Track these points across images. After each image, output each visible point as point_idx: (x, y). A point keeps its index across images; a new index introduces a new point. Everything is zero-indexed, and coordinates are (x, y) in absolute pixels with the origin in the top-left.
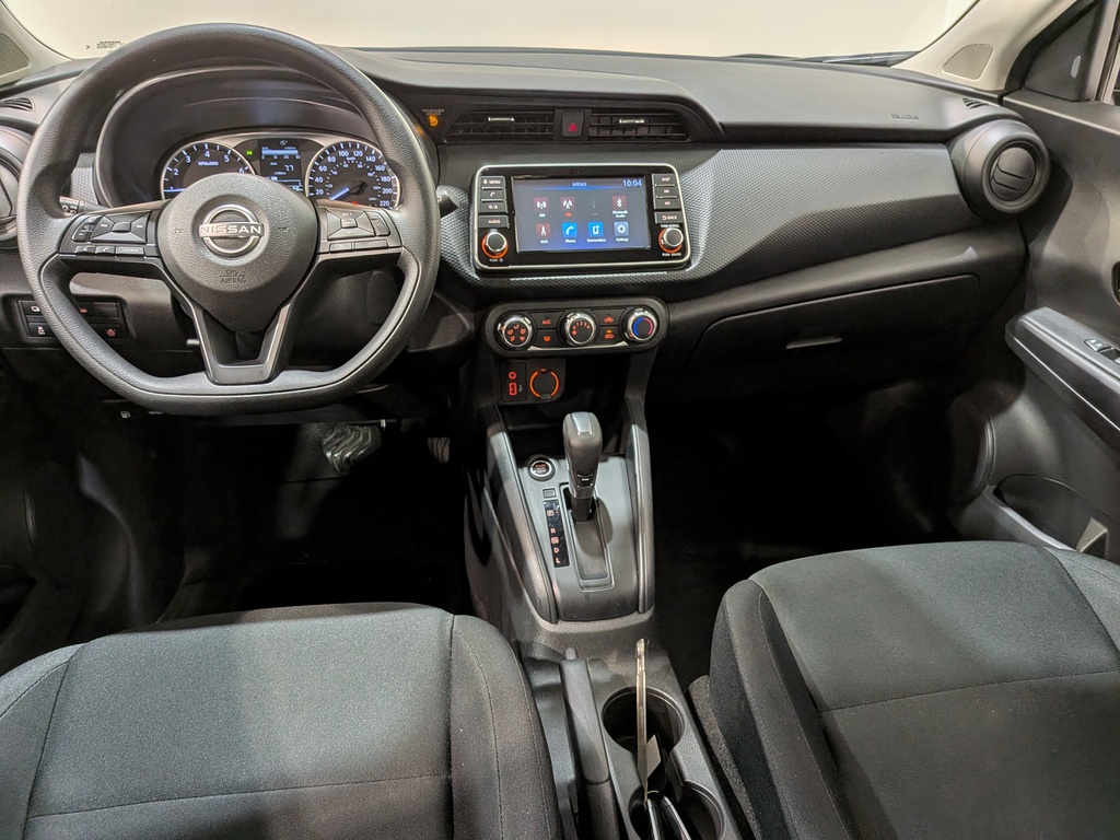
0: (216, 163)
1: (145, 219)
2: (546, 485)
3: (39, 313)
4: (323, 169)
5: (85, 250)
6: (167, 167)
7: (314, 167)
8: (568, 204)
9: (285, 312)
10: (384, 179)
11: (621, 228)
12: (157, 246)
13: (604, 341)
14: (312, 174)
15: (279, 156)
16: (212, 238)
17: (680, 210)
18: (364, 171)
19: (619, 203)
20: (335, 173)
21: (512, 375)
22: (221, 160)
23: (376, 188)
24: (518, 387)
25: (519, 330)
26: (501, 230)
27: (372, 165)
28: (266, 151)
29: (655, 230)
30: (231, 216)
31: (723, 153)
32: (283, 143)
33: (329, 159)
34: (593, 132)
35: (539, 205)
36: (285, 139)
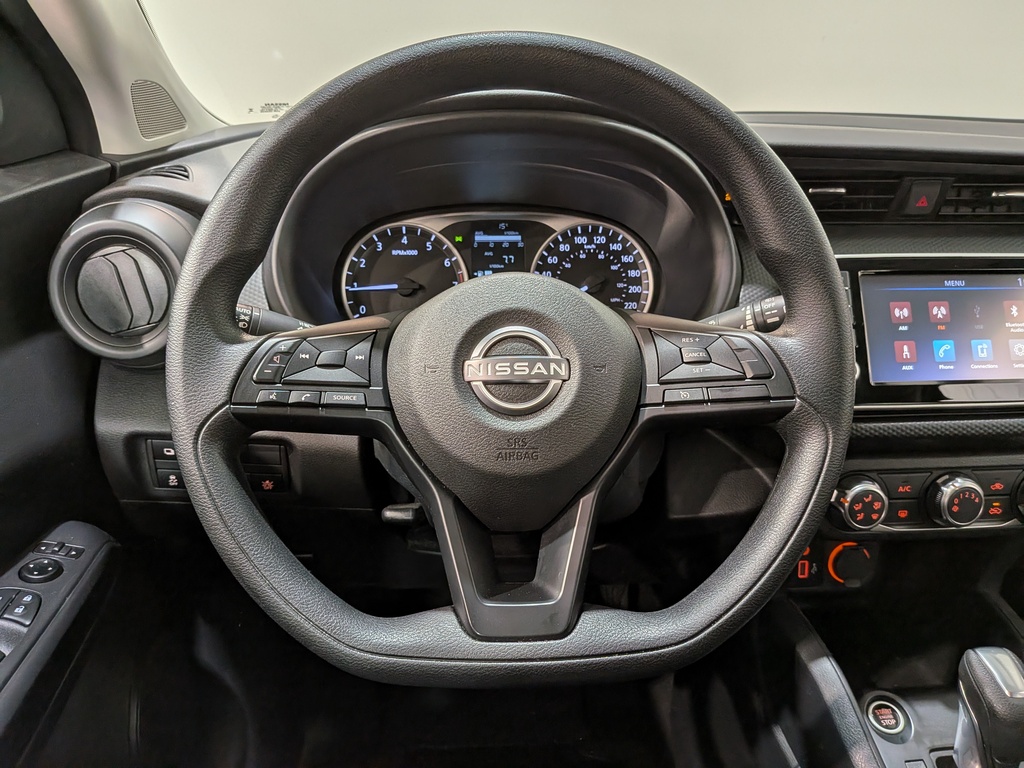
0: (415, 253)
1: (365, 346)
2: (908, 751)
3: (174, 457)
4: (553, 260)
5: (273, 397)
6: (351, 257)
7: (543, 258)
10: (632, 273)
11: (1019, 347)
12: (386, 392)
13: (993, 517)
14: (538, 267)
15: (496, 243)
16: (486, 383)
18: (607, 262)
19: (1014, 312)
20: (568, 266)
22: (422, 248)
23: (620, 285)
24: (811, 567)
25: (871, 503)
27: (618, 254)
28: (480, 237)
30: (509, 346)
32: (502, 226)
33: (562, 248)
34: (948, 211)
35: (897, 312)
36: (504, 221)
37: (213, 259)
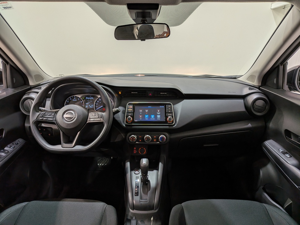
1: (54, 113)
2: (137, 175)
4: (98, 102)
5: (42, 119)
6: (66, 101)
7: (96, 101)
8: (147, 111)
9: (79, 133)
11: (159, 116)
12: (56, 119)
13: (154, 142)
14: (96, 103)
15: (89, 99)
16: (66, 118)
17: (173, 113)
19: (159, 111)
20: (100, 103)
21: (135, 148)
22: (77, 100)
24: (136, 151)
26: (131, 116)
28: (87, 98)
29: (166, 117)
30: (70, 113)
31: (185, 100)
32: (90, 96)
33: (100, 100)
34: (156, 95)
35: (140, 111)
37: (36, 102)
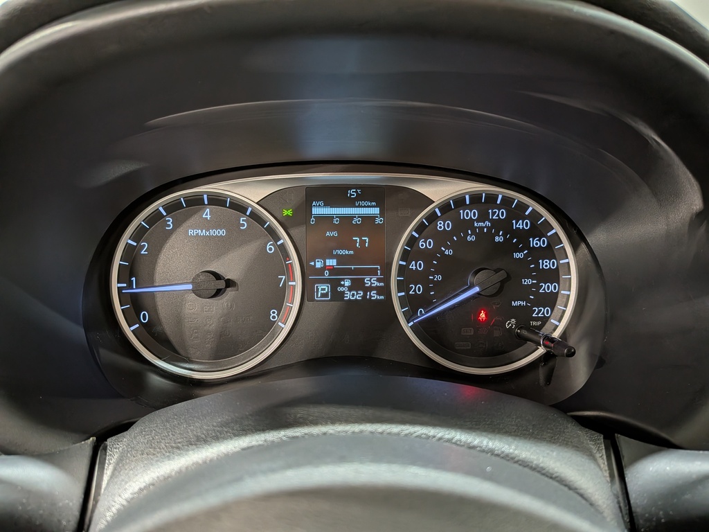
0: (223, 232)
4: (426, 244)
6: (126, 240)
7: (412, 241)
10: (546, 264)
14: (405, 256)
15: (342, 218)
18: (508, 248)
20: (450, 252)
22: (233, 227)
23: (528, 282)
27: (524, 236)
28: (319, 210)
33: (441, 225)
36: (356, 187)
